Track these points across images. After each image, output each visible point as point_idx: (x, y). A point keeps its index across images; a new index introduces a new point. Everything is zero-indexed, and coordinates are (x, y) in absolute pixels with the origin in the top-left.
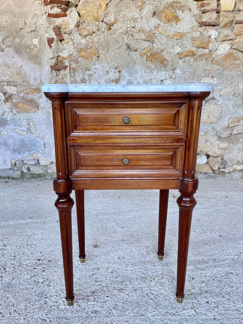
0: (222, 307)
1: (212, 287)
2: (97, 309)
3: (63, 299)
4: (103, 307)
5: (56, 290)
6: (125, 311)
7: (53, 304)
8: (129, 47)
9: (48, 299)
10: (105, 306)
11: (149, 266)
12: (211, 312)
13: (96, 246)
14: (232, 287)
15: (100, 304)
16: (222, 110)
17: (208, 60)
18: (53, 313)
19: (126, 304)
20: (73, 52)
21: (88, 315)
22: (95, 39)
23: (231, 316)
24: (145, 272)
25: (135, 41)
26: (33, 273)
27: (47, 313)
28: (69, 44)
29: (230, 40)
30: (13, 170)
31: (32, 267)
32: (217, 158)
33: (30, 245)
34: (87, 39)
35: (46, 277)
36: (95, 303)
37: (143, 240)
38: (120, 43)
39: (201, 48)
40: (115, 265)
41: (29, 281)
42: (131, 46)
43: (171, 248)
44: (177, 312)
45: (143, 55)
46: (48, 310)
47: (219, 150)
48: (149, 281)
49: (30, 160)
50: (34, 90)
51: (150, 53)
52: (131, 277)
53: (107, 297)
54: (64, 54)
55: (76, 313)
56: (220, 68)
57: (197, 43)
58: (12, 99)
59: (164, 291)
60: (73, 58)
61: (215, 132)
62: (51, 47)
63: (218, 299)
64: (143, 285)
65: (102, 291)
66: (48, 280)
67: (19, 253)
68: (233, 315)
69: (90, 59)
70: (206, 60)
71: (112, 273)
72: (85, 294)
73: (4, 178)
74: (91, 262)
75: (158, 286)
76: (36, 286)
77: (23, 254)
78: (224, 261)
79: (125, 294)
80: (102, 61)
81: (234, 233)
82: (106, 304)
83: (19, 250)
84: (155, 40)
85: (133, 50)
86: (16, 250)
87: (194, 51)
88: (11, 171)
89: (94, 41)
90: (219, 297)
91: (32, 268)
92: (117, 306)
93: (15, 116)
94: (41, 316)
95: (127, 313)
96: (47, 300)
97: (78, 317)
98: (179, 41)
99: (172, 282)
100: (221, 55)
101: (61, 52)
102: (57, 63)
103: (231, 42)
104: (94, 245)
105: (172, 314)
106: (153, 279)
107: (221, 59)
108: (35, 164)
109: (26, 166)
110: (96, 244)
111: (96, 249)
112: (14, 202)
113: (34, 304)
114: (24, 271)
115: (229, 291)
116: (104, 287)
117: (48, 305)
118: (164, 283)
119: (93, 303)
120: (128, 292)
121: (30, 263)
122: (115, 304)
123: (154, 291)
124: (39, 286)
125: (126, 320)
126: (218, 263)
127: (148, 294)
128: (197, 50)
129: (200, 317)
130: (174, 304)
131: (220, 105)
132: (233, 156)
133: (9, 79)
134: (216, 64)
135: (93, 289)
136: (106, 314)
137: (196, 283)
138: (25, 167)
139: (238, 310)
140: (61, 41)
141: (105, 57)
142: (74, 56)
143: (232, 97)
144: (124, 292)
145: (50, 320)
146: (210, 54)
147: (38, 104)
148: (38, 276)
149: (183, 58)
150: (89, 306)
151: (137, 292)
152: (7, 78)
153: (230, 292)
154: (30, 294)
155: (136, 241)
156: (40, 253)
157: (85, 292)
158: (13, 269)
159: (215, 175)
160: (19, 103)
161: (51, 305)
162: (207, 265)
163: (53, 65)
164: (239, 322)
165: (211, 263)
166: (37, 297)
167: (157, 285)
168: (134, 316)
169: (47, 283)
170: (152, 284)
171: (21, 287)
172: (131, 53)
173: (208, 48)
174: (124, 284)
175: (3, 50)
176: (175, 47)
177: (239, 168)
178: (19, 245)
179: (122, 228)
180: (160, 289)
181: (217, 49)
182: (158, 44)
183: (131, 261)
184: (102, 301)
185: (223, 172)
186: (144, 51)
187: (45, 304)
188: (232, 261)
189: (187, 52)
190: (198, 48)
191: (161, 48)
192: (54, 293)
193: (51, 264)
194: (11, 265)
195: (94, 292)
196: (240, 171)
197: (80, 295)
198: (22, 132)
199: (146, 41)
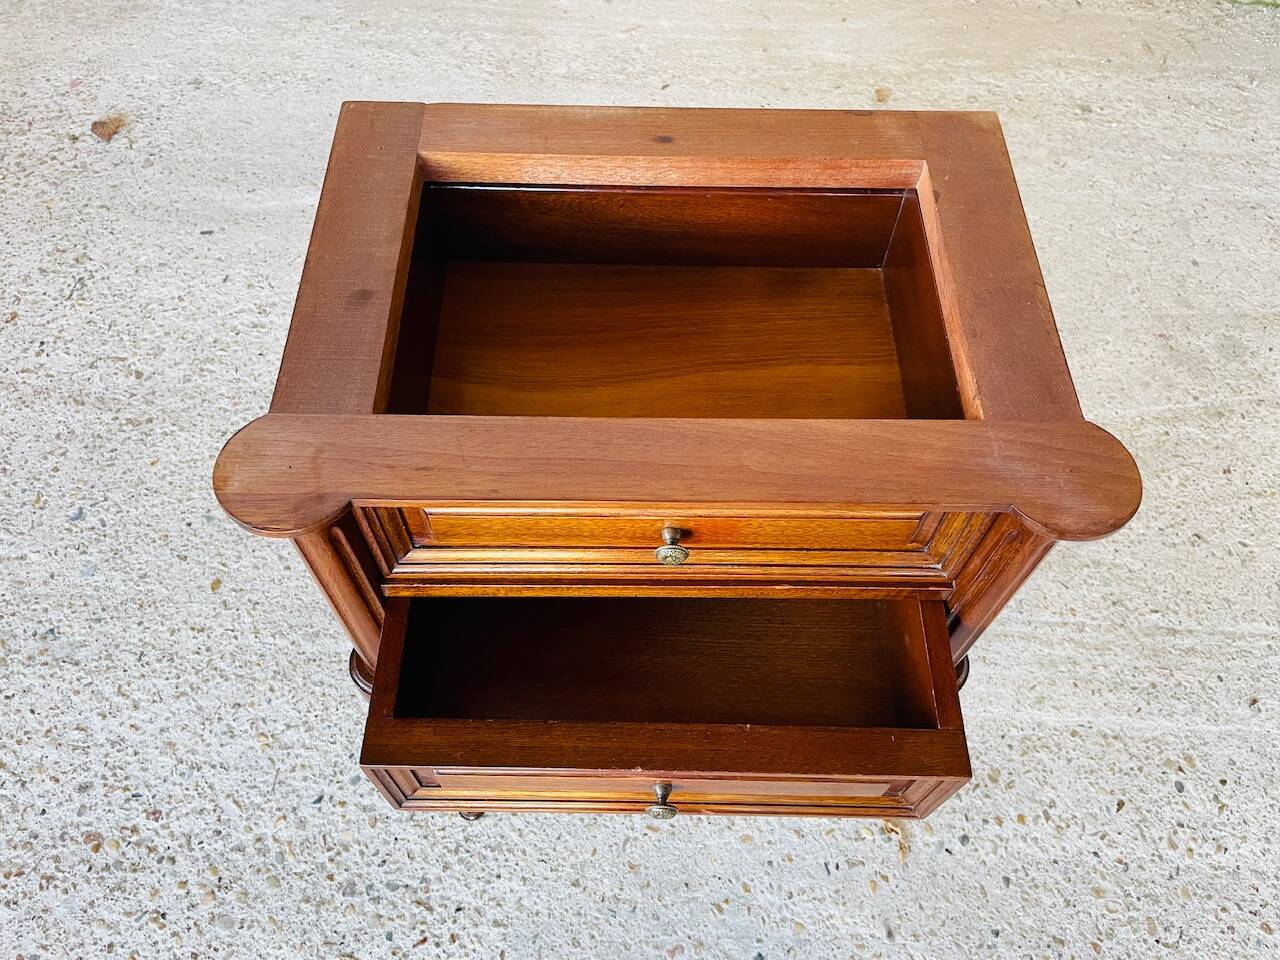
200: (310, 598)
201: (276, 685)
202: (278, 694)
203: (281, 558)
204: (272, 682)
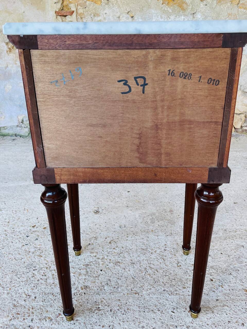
0: (227, 286)
1: (219, 261)
2: (88, 284)
3: (53, 272)
4: (95, 282)
5: (47, 261)
6: (118, 287)
7: (42, 277)
10: (97, 281)
11: (152, 236)
12: (214, 291)
14: (242, 262)
15: (92, 278)
18: (40, 288)
19: (120, 279)
21: (77, 291)
24: (147, 243)
26: (26, 241)
27: (33, 288)
30: (21, 127)
31: (25, 234)
32: (240, 115)
33: (27, 210)
35: (38, 246)
36: (87, 277)
37: (149, 206)
40: (115, 235)
41: (20, 250)
43: (179, 215)
44: (176, 291)
46: (35, 284)
47: (243, 107)
48: (149, 254)
52: (131, 249)
53: (101, 270)
58: (16, 49)
59: (164, 266)
63: (224, 277)
64: (143, 257)
65: (96, 263)
66: (40, 250)
67: (14, 219)
68: (238, 296)
71: (110, 243)
72: (78, 267)
73: (12, 136)
74: (90, 230)
75: (159, 259)
76: (26, 256)
77: (18, 220)
78: (236, 231)
79: (121, 268)
80: (113, 5)
82: (99, 279)
83: (15, 216)
86: (11, 215)
88: (18, 128)
90: (225, 274)
91: (25, 236)
92: (111, 282)
94: (26, 291)
95: (120, 290)
96: (35, 272)
99: (175, 255)
102: (62, 8)
104: (95, 211)
105: (170, 293)
106: (155, 251)
110: (97, 211)
111: (97, 215)
112: (18, 162)
113: (21, 277)
114: (15, 239)
115: (238, 267)
116: (99, 258)
117: (35, 278)
118: (165, 256)
119: (84, 277)
120: (124, 265)
121: (24, 230)
122: (108, 279)
123: (154, 265)
124: (29, 256)
125: (118, 298)
126: (228, 234)
127: (146, 268)
130: (173, 281)
134: (243, 7)
135: (87, 261)
136: (97, 291)
144: (120, 265)
145: (35, 296)
148: (30, 245)
150: (80, 281)
151: (135, 266)
153: (238, 269)
154: (18, 265)
155: (141, 207)
156: (36, 219)
157: (79, 265)
158: (5, 236)
159: (237, 134)
161: (39, 278)
163: (58, 10)
164: (245, 304)
165: (221, 234)
166: (25, 268)
167: (157, 258)
168: (128, 294)
169: (38, 253)
170: (153, 256)
171: (10, 257)
174: (121, 256)
178: (15, 210)
179: (128, 192)
183: (132, 229)
184: (95, 276)
185: (246, 130)
187: (32, 277)
188: (245, 231)
192: (45, 264)
194: (3, 232)
195: (87, 265)
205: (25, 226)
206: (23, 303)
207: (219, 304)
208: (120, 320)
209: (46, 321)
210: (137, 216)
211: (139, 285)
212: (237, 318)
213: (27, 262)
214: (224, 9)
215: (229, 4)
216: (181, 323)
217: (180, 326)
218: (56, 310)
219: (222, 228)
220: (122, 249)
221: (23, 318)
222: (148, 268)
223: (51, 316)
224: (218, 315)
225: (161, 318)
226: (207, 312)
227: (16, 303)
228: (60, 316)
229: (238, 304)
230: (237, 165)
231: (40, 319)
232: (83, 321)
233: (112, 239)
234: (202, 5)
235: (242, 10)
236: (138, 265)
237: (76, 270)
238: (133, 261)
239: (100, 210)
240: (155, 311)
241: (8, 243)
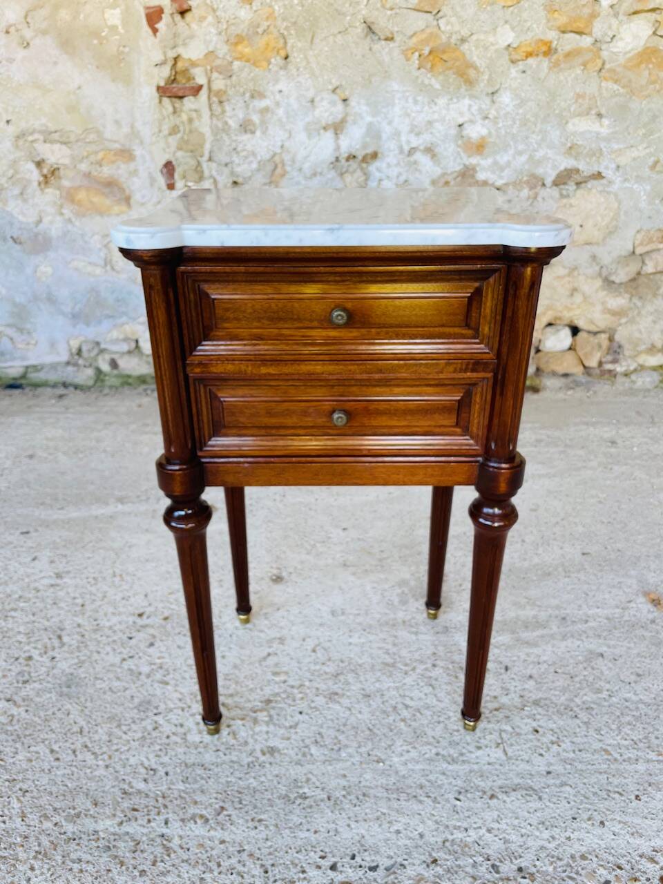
0: (569, 744)
1: (551, 689)
2: (275, 742)
3: (196, 717)
4: (288, 739)
5: (181, 693)
6: (340, 749)
7: (174, 729)
8: (370, 29)
9: (161, 716)
11: (403, 634)
12: (541, 755)
13: (278, 579)
14: (599, 691)
15: (282, 731)
16: (619, 208)
17: (588, 66)
18: (173, 753)
19: (343, 732)
20: (218, 47)
21: (254, 759)
22: (276, 8)
23: (589, 767)
24: (394, 650)
25: (389, 12)
27: (159, 753)
28: (205, 24)
29: (653, 10)
30: (76, 365)
31: (124, 633)
32: (599, 336)
33: (121, 575)
34: (254, 8)
35: (158, 661)
36: (272, 728)
37: (393, 564)
38: (346, 16)
39: (571, 32)
40: (323, 632)
41: (119, 670)
42: (376, 26)
44: (462, 754)
45: (410, 52)
46: (161, 745)
47: (604, 316)
48: (400, 674)
49: (116, 341)
50: (115, 154)
51: (428, 45)
52: (360, 663)
53: (301, 713)
54: (193, 52)
55: (225, 755)
56: (622, 90)
57: (562, 20)
58: (60, 178)
59: (434, 700)
60: (218, 62)
61: (597, 268)
62: (155, 31)
63: (562, 723)
64: (387, 683)
65: (288, 697)
66: (161, 668)
67: (93, 597)
68: (593, 765)
69: (265, 64)
70: (582, 68)
71: (314, 651)
72: (249, 705)
73: (55, 386)
74: (266, 622)
75: (422, 687)
76: (134, 683)
77: (102, 600)
78: (587, 622)
79: (342, 707)
80: (298, 70)
81: (619, 546)
82: (296, 733)
83: (93, 589)
84: (445, 10)
85: (382, 37)
86: (86, 588)
87: (551, 42)
88: (70, 369)
89: (274, 12)
90: (565, 717)
91: (125, 637)
92: (322, 737)
93: (70, 227)
94: (145, 760)
95: (345, 755)
96: (160, 719)
97: (231, 764)
98: (512, 13)
100: (626, 53)
101: (185, 44)
102: (173, 78)
103: (653, 16)
104: (274, 578)
105: (449, 759)
106: (412, 667)
107: (625, 67)
108: (129, 352)
109: (107, 357)
110: (279, 575)
111: (279, 587)
112: (81, 456)
113: (129, 730)
114: (105, 644)
115: (591, 702)
116: (292, 687)
117: (160, 732)
118: (436, 680)
119: (264, 728)
120: (348, 701)
121: (120, 623)
122: (317, 732)
123: (412, 699)
124: (140, 683)
125: (342, 772)
126: (570, 628)
127: (396, 707)
128: (559, 39)
129: (514, 767)
130: (455, 733)
131: (616, 195)
132: (640, 332)
133: (49, 125)
134: (612, 78)
135: (268, 691)
136: (295, 758)
137: (513, 679)
138: (104, 359)
139: (606, 751)
140: (183, 13)
141: (306, 58)
142: (221, 56)
143: (647, 172)
144: (341, 700)
145: (164, 770)
146: (595, 50)
147: (127, 192)
148: (140, 658)
149: (519, 60)
150: (256, 737)
151: (371, 702)
152: (44, 120)
153: (592, 706)
154: (119, 703)
155: (376, 566)
156: (143, 597)
157: (250, 701)
158: (79, 638)
159: (589, 379)
160: (78, 188)
161: (169, 732)
162: (545, 632)
163: (162, 84)
164: (606, 781)
165: (555, 629)
166: (136, 711)
167: (418, 684)
168: (361, 762)
169: (158, 676)
170: (408, 681)
171: (98, 686)
172: (376, 47)
173: (590, 34)
174: (340, 681)
175: (28, 44)
176: (499, 29)
177: (653, 361)
178: (93, 575)
179: (344, 529)
180: (426, 694)
181: (614, 36)
182: (453, 19)
183: (360, 619)
184: (288, 725)
185: (610, 371)
186: (414, 40)
187: (154, 729)
188: (605, 621)
189: (533, 45)
190: (564, 32)
191: (459, 32)
192: (177, 702)
193: (169, 627)
194: (74, 628)
195: (268, 701)
196: (654, 369)
197: (236, 707)
198: (90, 269)
199: (418, 10)
200: (75, 784)
201: (37, 864)
202: (38, 872)
203: (52, 751)
204: (32, 862)
205: (120, 614)
206: (142, 786)
207: (552, 781)
208: (349, 818)
209: (196, 822)
210: (368, 588)
211: (383, 744)
212: (589, 810)
213: (137, 697)
214: (567, 82)
215: (579, 71)
216: (475, 823)
217: (475, 829)
218: (214, 800)
219: (557, 612)
220: (341, 665)
221: (147, 817)
222: (400, 706)
223: (204, 812)
224: (552, 805)
225: (433, 812)
226: (528, 798)
227: (126, 787)
228: (225, 813)
229: (593, 780)
230: (590, 461)
231: (183, 820)
232: (274, 822)
233: (316, 642)
234: (514, 71)
235: (610, 85)
236: (379, 700)
237: (245, 712)
238: (368, 692)
239: (284, 574)
240: (422, 798)
241: (88, 653)
